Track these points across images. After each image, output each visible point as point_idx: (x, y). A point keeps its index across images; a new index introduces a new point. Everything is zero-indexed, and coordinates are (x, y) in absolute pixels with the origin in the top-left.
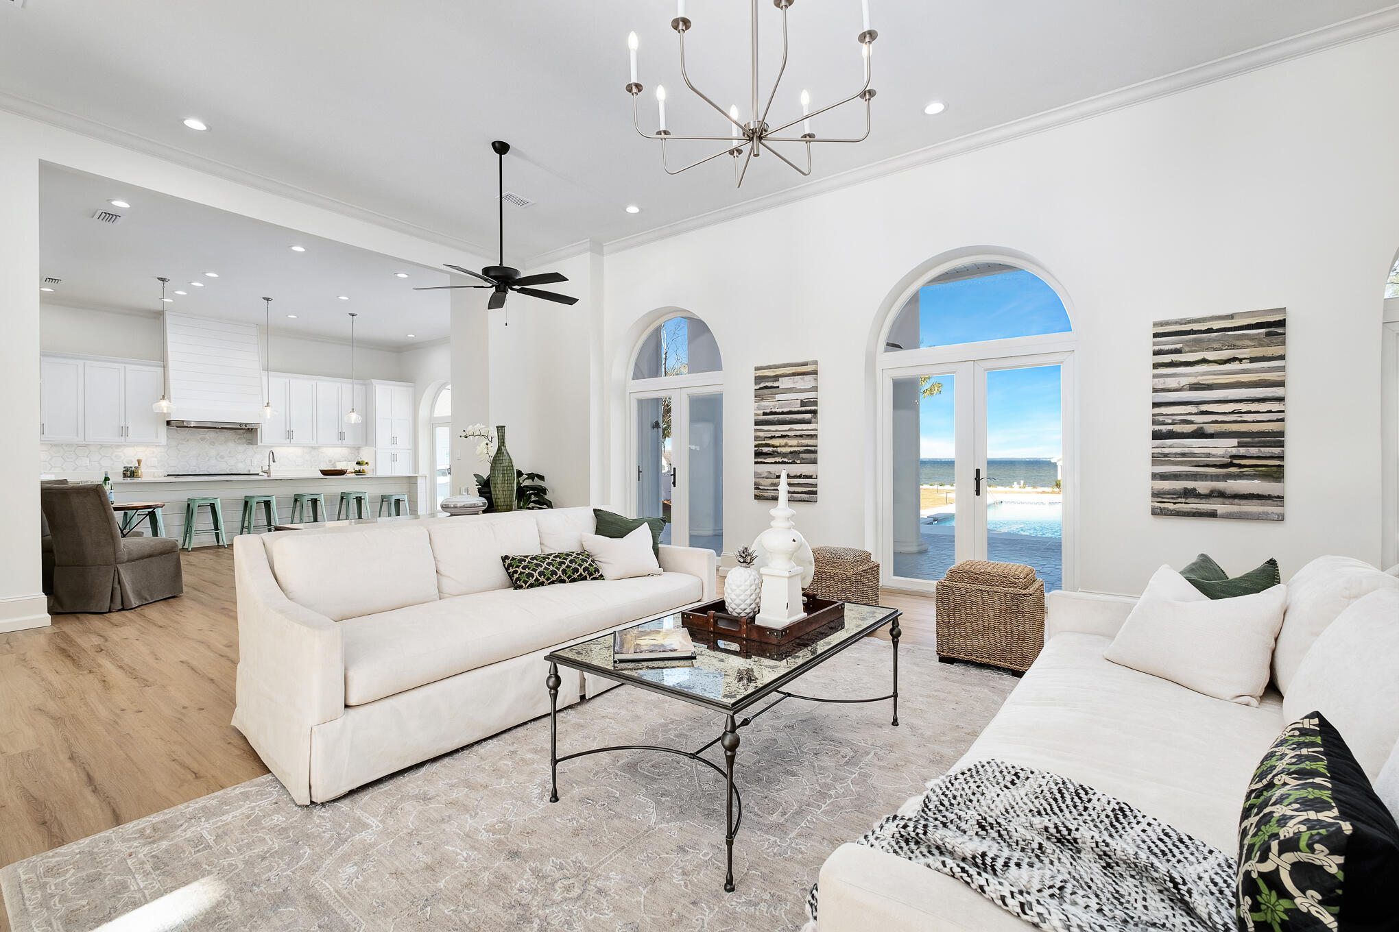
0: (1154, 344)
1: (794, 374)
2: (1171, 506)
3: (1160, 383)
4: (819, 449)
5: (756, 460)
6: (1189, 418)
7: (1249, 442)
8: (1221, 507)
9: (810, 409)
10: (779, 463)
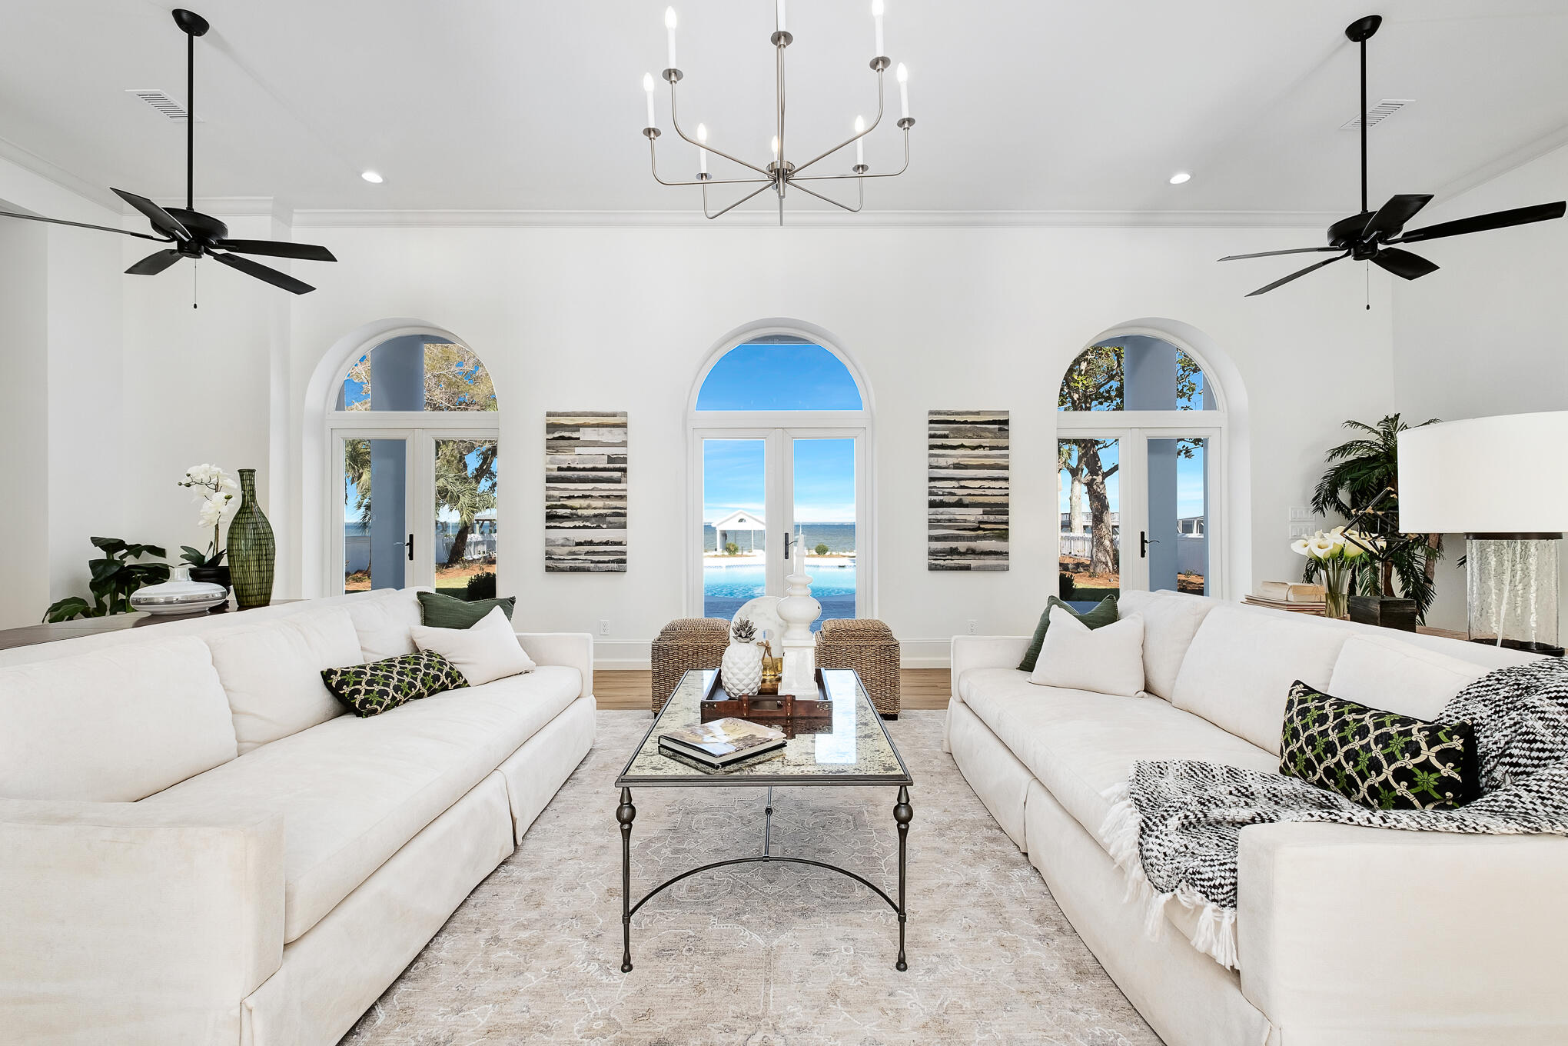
0: (930, 429)
1: (598, 426)
2: (942, 562)
3: (935, 461)
4: (628, 512)
5: (548, 524)
6: (953, 491)
7: (989, 511)
8: (973, 562)
9: (618, 467)
10: (579, 527)
